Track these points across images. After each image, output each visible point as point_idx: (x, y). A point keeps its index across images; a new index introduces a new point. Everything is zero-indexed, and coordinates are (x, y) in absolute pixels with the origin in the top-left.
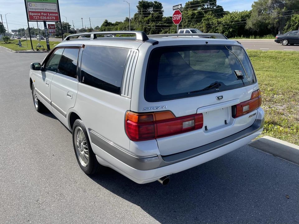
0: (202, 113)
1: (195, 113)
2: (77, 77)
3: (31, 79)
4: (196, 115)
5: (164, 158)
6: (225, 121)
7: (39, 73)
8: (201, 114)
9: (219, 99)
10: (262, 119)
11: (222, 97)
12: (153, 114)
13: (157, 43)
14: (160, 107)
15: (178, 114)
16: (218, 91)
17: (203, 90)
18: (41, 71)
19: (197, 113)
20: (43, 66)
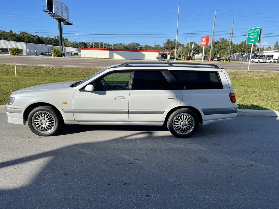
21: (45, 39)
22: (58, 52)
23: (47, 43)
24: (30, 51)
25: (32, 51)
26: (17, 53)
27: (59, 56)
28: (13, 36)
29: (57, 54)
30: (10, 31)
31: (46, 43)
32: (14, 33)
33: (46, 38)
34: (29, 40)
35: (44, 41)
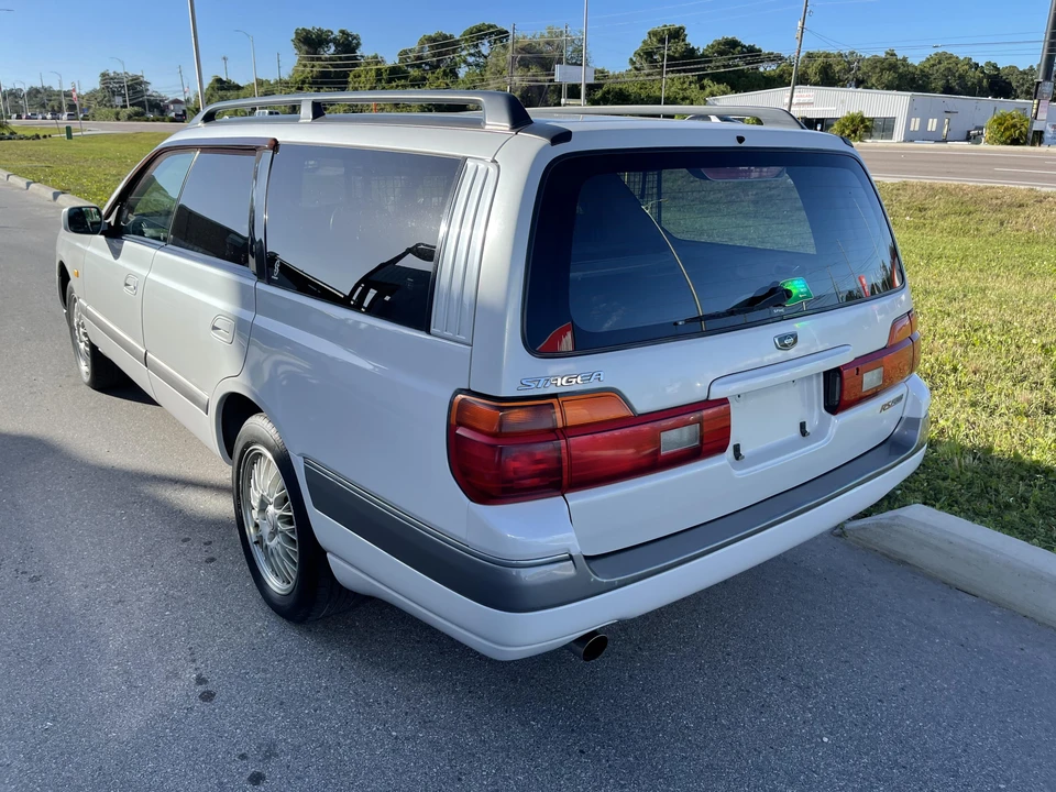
0: (726, 399)
1: (703, 396)
2: (252, 261)
3: (62, 267)
4: (707, 403)
5: (595, 564)
6: (803, 425)
7: (96, 245)
8: (724, 401)
9: (786, 345)
10: (923, 416)
11: (795, 337)
12: (554, 401)
13: (562, 136)
14: (579, 378)
15: (644, 402)
16: (781, 318)
17: (731, 312)
18: (102, 237)
19: (711, 398)
20: (112, 219)
21: (1020, 76)
22: (1014, 126)
23: (1022, 93)
24: (924, 124)
25: (932, 125)
26: (854, 132)
27: (1015, 142)
28: (889, 70)
29: (1008, 133)
30: (887, 53)
31: (1019, 91)
32: (900, 57)
33: (1024, 73)
34: (948, 81)
35: (1014, 84)
